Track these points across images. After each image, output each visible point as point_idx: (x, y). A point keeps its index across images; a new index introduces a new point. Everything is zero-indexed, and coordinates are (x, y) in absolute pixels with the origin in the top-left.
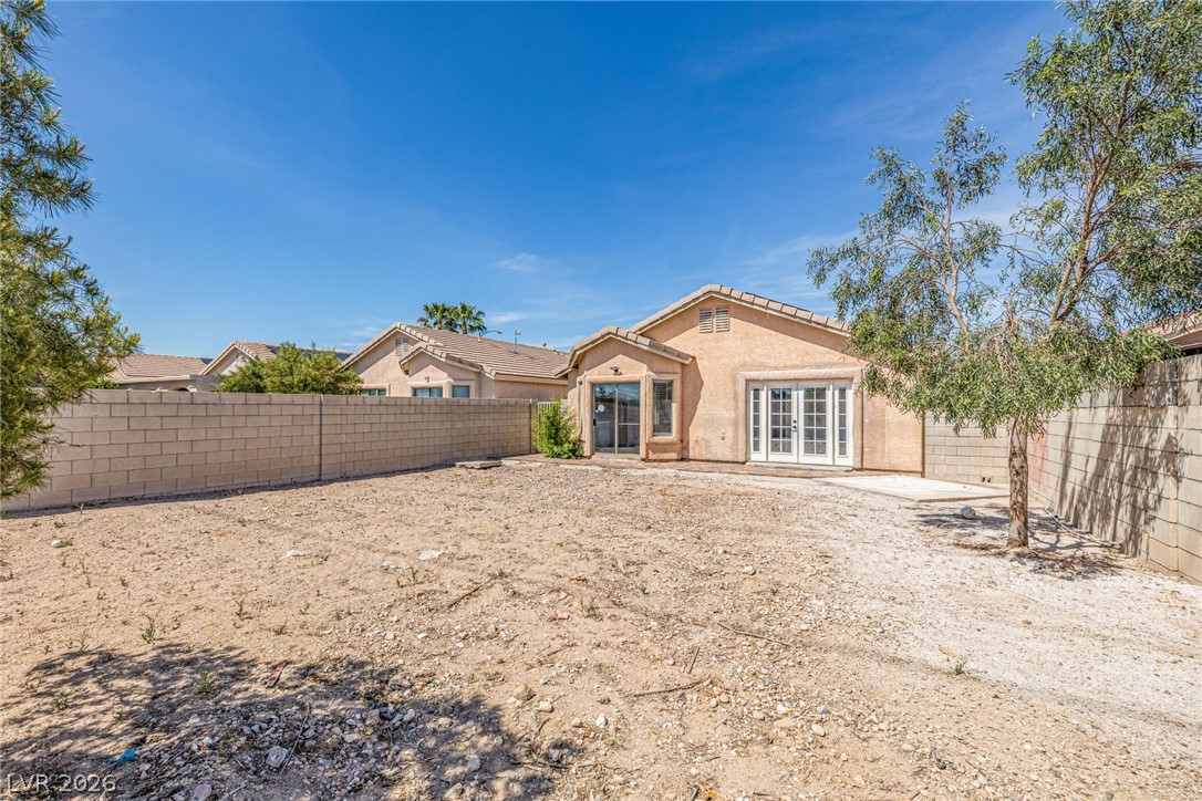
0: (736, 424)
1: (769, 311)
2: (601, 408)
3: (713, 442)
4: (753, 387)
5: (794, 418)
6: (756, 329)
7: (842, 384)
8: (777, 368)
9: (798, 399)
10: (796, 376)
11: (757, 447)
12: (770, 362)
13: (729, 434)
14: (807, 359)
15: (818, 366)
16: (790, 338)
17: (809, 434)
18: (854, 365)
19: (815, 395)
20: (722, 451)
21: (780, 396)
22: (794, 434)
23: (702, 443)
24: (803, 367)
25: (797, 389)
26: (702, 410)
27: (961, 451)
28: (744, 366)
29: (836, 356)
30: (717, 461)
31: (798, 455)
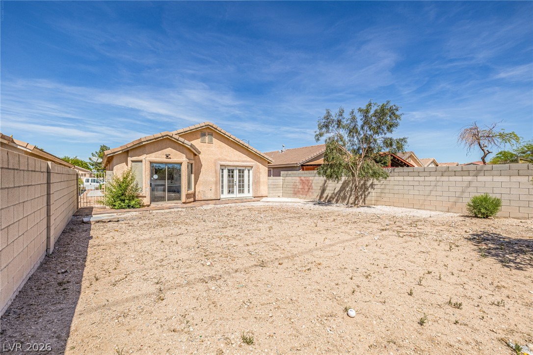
0: (216, 183)
1: (230, 139)
2: (156, 177)
3: (207, 192)
4: (223, 167)
5: (235, 180)
6: (223, 145)
7: (249, 168)
8: (231, 161)
9: (236, 173)
10: (236, 165)
11: (222, 193)
12: (228, 159)
13: (213, 188)
14: (240, 159)
15: (243, 162)
16: (235, 150)
17: (239, 186)
18: (253, 162)
19: (241, 172)
20: (210, 195)
21: (231, 172)
22: (235, 187)
23: (201, 192)
24: (239, 161)
25: (236, 170)
26: (201, 178)
27: (274, 189)
28: (219, 159)
29: (249, 159)
30: (208, 200)
31: (236, 195)
